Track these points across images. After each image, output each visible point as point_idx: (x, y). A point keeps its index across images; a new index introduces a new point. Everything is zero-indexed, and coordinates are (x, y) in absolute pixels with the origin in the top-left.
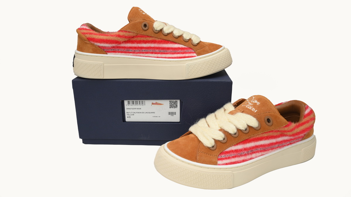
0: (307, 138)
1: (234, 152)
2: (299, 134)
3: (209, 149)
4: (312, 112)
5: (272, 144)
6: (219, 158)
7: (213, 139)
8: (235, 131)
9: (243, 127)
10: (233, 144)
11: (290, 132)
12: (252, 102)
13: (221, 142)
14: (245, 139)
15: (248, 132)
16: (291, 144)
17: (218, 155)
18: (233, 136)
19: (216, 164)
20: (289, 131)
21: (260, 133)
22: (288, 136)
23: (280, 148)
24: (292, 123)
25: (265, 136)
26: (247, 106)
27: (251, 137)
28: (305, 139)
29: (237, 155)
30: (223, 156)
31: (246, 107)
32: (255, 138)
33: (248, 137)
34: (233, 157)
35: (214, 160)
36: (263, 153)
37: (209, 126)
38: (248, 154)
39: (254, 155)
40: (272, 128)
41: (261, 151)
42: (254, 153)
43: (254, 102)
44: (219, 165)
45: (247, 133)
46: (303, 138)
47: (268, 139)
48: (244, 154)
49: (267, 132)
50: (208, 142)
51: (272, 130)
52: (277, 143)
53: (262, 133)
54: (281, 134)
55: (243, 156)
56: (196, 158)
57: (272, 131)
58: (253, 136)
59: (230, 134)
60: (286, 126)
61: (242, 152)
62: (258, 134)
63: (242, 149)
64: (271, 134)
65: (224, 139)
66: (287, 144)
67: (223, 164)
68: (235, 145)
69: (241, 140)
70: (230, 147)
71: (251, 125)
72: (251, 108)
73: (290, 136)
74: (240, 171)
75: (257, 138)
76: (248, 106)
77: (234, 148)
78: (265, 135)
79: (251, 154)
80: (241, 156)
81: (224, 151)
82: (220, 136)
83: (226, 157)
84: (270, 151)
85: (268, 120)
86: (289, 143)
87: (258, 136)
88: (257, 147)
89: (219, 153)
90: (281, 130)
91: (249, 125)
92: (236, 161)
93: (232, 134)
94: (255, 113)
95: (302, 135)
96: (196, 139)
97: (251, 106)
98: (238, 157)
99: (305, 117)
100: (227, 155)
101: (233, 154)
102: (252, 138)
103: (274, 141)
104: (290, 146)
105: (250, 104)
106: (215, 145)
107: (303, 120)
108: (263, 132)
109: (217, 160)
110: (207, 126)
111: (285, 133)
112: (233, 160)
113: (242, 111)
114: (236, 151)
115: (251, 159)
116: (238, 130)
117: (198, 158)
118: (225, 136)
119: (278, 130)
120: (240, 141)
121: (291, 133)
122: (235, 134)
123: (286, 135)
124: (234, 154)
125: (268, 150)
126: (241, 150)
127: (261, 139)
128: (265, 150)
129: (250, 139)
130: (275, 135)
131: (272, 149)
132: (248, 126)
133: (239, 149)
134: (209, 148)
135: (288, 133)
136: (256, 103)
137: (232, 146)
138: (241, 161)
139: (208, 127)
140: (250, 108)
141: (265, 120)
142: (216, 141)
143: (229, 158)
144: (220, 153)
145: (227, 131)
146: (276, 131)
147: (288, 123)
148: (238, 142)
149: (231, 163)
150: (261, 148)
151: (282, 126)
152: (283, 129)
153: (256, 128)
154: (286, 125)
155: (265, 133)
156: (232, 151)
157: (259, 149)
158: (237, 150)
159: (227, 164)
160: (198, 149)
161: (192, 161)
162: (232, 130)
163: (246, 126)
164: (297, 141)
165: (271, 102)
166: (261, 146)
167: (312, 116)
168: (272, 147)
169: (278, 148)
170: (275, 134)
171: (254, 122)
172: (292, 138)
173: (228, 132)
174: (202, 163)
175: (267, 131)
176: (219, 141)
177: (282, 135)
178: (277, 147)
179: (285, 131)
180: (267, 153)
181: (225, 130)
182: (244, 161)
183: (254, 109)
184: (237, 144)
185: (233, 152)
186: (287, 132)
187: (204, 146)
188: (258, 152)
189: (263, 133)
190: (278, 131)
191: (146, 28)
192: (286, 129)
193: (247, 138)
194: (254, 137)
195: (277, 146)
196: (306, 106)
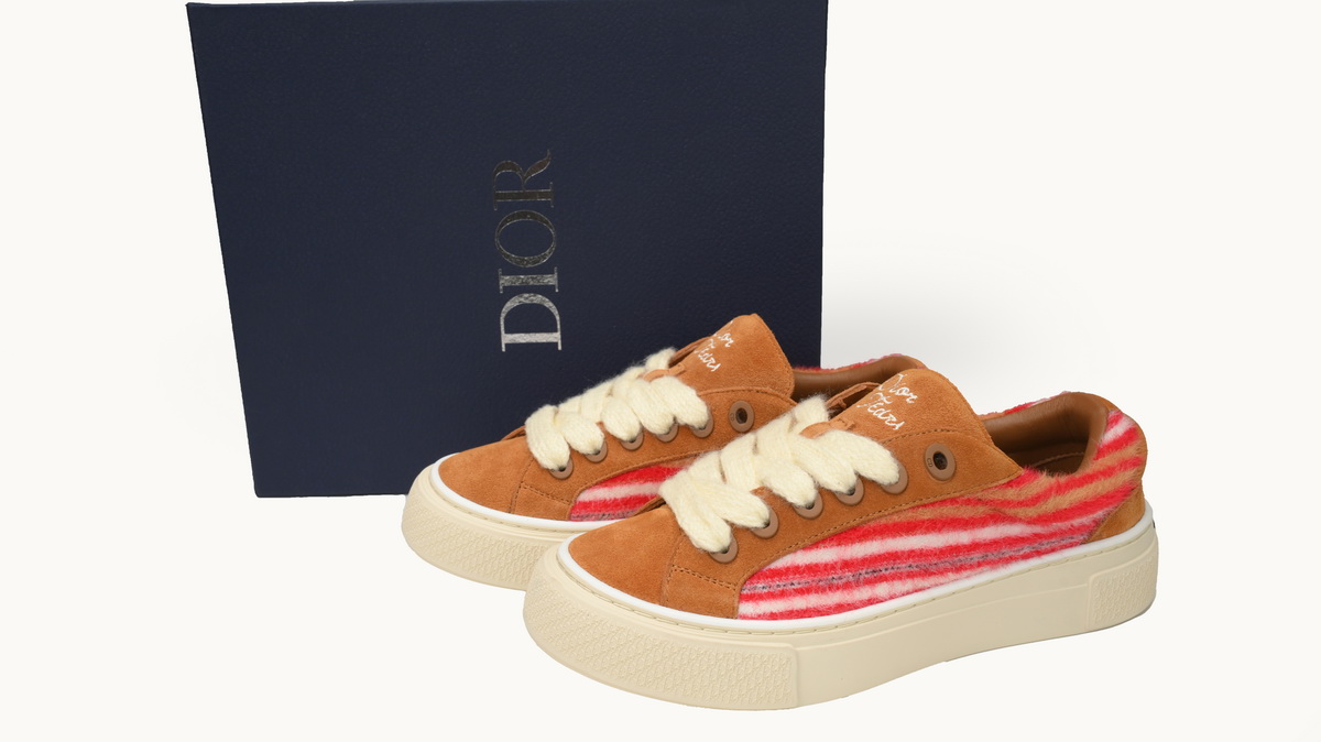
0: (1108, 537)
1: (804, 572)
2: (1072, 518)
3: (712, 558)
4: (1134, 434)
5: (955, 550)
6: (745, 592)
7: (727, 522)
8: (811, 495)
9: (839, 482)
10: (801, 544)
11: (1027, 505)
12: (890, 394)
13: (755, 535)
14: (846, 526)
15: (859, 499)
16: (1039, 553)
17: (742, 580)
18: (800, 515)
19: (731, 613)
20: (1021, 504)
21: (904, 507)
22: (1020, 520)
23: (993, 568)
24: (1039, 474)
25: (926, 517)
26: (872, 409)
27: (869, 521)
28: (1100, 538)
29: (814, 584)
30: (760, 587)
31: (869, 410)
32: (886, 526)
33: (858, 521)
34: (801, 592)
35: (725, 599)
36: (919, 582)
37: (724, 477)
38: (858, 584)
39: (882, 589)
40: (951, 490)
41: (911, 575)
42: (883, 579)
43: (897, 393)
44: (744, 617)
45: (856, 505)
46: (1092, 534)
47: (940, 530)
48: (840, 582)
49: (933, 504)
50: (708, 534)
51: (953, 495)
52: (974, 547)
53: (913, 505)
54: (991, 512)
55: (838, 588)
56: (660, 591)
57: (953, 501)
58: (877, 515)
59: (791, 506)
60: (1009, 484)
61: (835, 576)
62: (897, 508)
63: (836, 563)
64: (948, 511)
65: (767, 524)
66: (1021, 553)
67: (759, 617)
68: (805, 548)
69: (832, 531)
70: (789, 553)
71: (870, 474)
72: (883, 416)
73: (1031, 522)
74: (823, 646)
75: (895, 525)
76: (875, 406)
77: (802, 558)
78: (926, 514)
79: (870, 582)
80: (832, 588)
81: (768, 567)
82: (754, 514)
83: (771, 590)
84: (951, 575)
85: (939, 460)
86: (1027, 550)
87: (896, 518)
88: (894, 556)
89: (745, 576)
90: (989, 496)
91: (863, 474)
92: (810, 606)
93: (799, 507)
94: (896, 432)
95: (1086, 520)
96: (671, 521)
97: (886, 407)
98: (817, 592)
99: (1101, 453)
100: (777, 584)
101: (798, 582)
102: (872, 524)
103: (963, 537)
104: (1034, 562)
105: (882, 401)
106: (731, 544)
107: (1091, 466)
108: (918, 503)
109: (737, 600)
110: (717, 475)
111: (1010, 511)
112: (799, 603)
113: (849, 425)
114: (812, 569)
115: (871, 602)
116: (823, 492)
117: (667, 588)
118: (770, 514)
119: (979, 495)
120: (826, 534)
121: (1032, 512)
122: (810, 507)
123: (1013, 520)
124: (803, 580)
125: (942, 572)
126: (829, 568)
127: (910, 528)
128: (926, 573)
129: (866, 527)
130: (965, 516)
131: (959, 569)
132: (860, 477)
133: (824, 561)
134: (710, 555)
135: (1021, 512)
136: (905, 397)
137: (795, 552)
138: (830, 608)
139: (720, 480)
140: (880, 416)
141: (924, 458)
142: (737, 531)
143: (783, 594)
144: (749, 573)
145: (782, 495)
146: (968, 502)
147: (1022, 472)
148: (820, 537)
149: (792, 612)
150: (910, 561)
151: (995, 484)
152: (998, 495)
153: (890, 485)
154: (1012, 478)
155: (925, 506)
156: (796, 570)
157: (903, 567)
158: (816, 565)
159: (773, 616)
160: (672, 559)
161: (644, 599)
162: (799, 492)
163: (852, 480)
164: (1064, 542)
165: (960, 394)
166: (911, 554)
167: (1130, 451)
168: (956, 559)
169: (985, 569)
170: (966, 512)
171: (882, 466)
172: (1038, 529)
173: (783, 500)
174: (681, 608)
175: (932, 500)
176: (747, 529)
177: (997, 518)
178: (979, 565)
179: (1008, 503)
180: (937, 585)
181: (775, 491)
182: (840, 608)
183: (894, 419)
184: (816, 545)
185: (800, 573)
186: (1014, 507)
187: (693, 546)
188: (898, 577)
189: (918, 507)
190: (979, 501)
192: (1011, 494)
193: (853, 523)
194: (883, 521)
195: (976, 556)
196: (1112, 414)
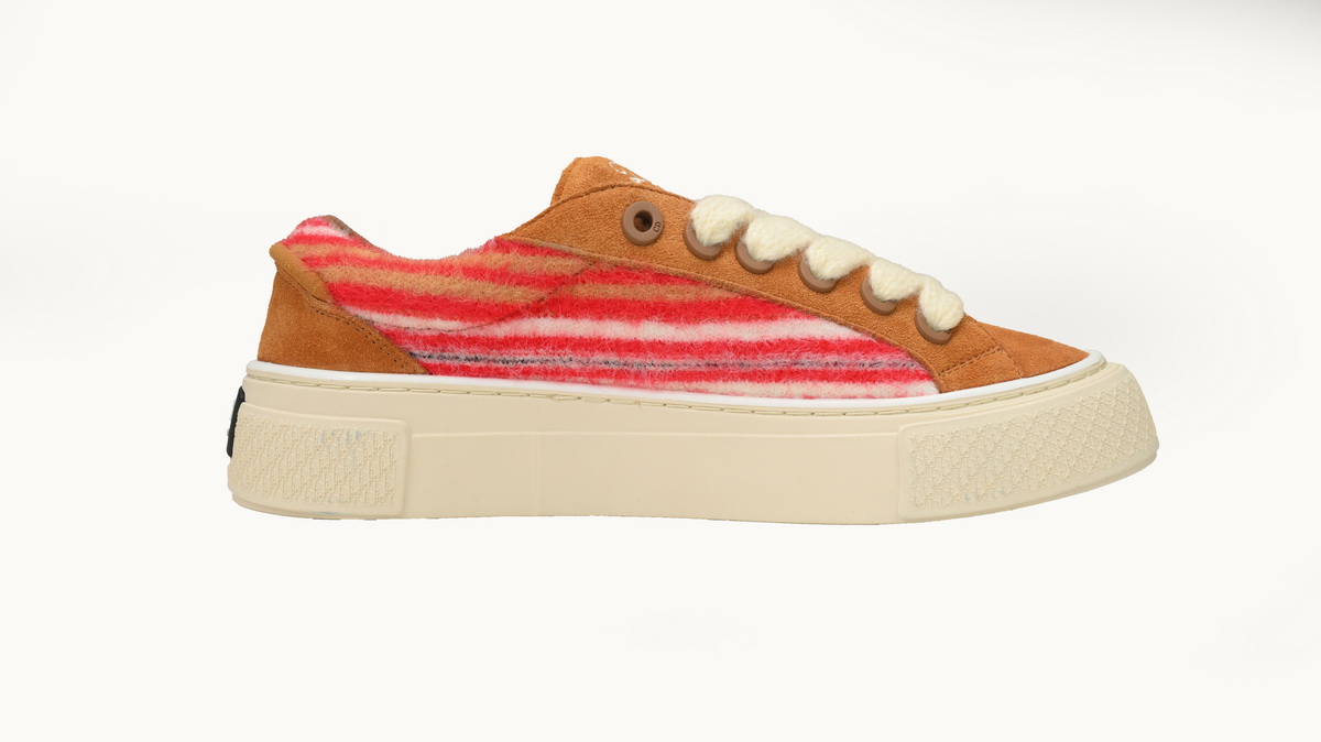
191: (650, 234)
